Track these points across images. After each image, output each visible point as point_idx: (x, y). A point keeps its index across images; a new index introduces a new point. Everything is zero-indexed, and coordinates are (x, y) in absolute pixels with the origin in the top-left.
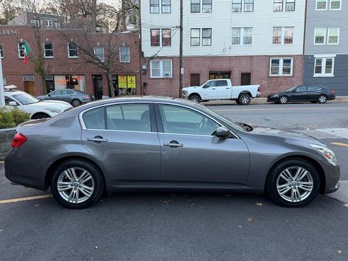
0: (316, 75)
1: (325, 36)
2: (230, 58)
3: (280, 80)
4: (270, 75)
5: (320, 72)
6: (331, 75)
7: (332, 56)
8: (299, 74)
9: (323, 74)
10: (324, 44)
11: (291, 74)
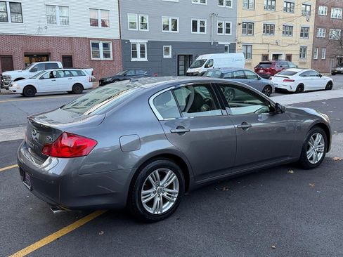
0: (133, 60)
1: (137, 22)
2: (47, 39)
3: (103, 64)
4: (92, 59)
5: (136, 57)
6: (145, 59)
7: (145, 42)
8: (119, 58)
9: (139, 59)
10: (137, 30)
11: (111, 58)
